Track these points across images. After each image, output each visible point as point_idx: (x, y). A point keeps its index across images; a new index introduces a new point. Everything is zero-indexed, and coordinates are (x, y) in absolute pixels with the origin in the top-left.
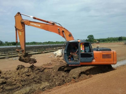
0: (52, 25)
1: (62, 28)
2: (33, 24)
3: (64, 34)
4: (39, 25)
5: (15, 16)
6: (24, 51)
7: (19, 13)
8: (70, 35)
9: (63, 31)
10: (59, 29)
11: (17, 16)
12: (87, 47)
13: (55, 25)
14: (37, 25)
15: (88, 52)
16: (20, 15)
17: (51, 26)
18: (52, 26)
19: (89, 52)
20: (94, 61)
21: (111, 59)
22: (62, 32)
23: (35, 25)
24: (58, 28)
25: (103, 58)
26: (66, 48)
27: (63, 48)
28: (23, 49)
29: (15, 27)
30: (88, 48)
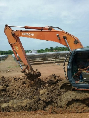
0: (49, 30)
1: (63, 33)
2: (25, 34)
3: (66, 41)
4: (32, 35)
5: (4, 32)
6: (29, 66)
7: (6, 26)
8: (76, 42)
9: (64, 37)
10: (58, 36)
11: (6, 30)
13: (53, 30)
14: (30, 34)
16: (8, 27)
17: (47, 32)
18: (49, 32)
22: (63, 39)
23: (28, 34)
24: (57, 34)
26: (70, 61)
27: (66, 61)
28: (27, 65)
29: (9, 43)
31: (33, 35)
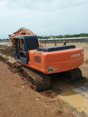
25: (35, 61)
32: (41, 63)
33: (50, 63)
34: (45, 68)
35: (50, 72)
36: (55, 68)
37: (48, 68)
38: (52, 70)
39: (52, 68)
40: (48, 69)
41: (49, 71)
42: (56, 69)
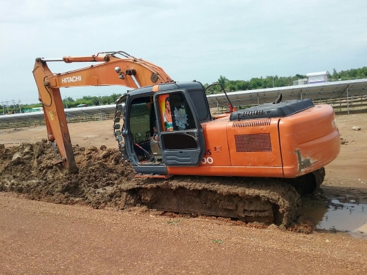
0: (105, 62)
2: (67, 80)
8: (155, 77)
9: (127, 72)
10: (118, 71)
12: (178, 108)
13: (111, 61)
14: (74, 79)
15: (184, 127)
19: (187, 128)
20: (210, 160)
21: (270, 153)
23: (71, 79)
24: (117, 68)
25: (239, 149)
30: (183, 111)
31: (79, 78)
32: (270, 149)
33: (305, 144)
34: (293, 162)
35: (303, 171)
36: (313, 156)
37: (300, 159)
38: (307, 163)
39: (308, 158)
40: (300, 162)
41: (302, 167)
42: (316, 160)
